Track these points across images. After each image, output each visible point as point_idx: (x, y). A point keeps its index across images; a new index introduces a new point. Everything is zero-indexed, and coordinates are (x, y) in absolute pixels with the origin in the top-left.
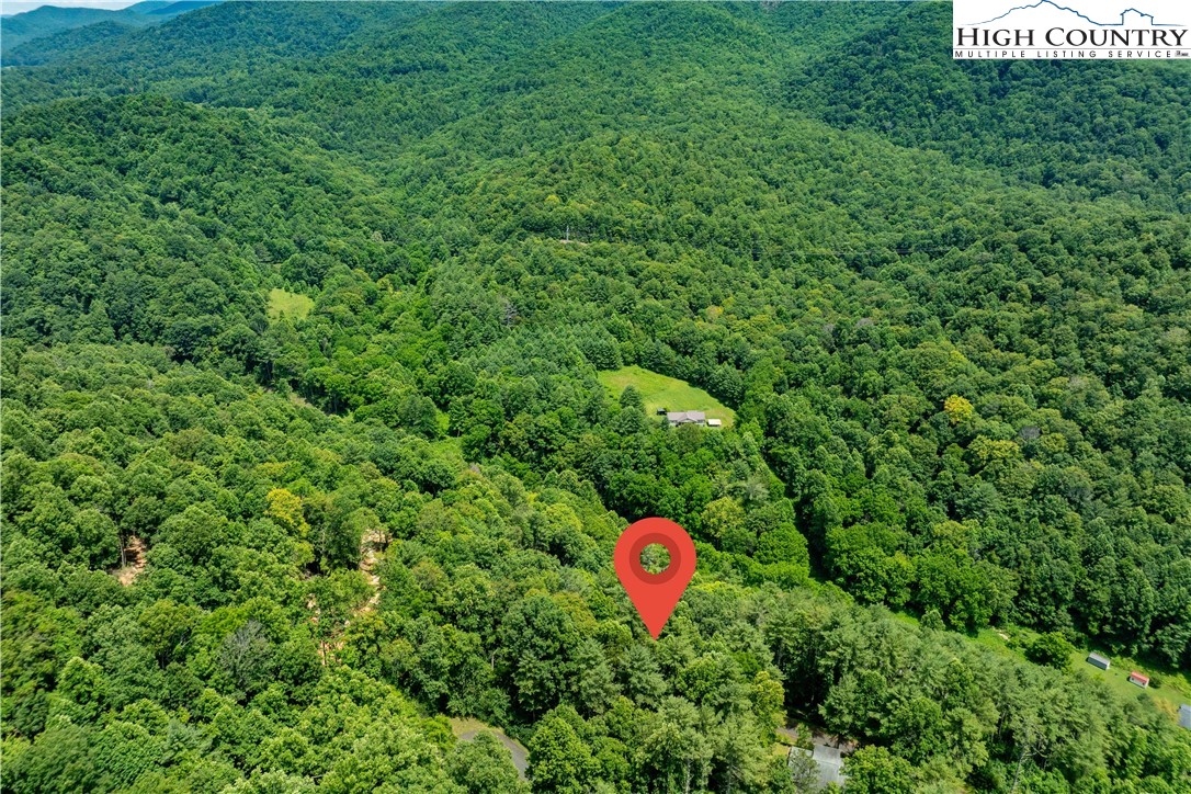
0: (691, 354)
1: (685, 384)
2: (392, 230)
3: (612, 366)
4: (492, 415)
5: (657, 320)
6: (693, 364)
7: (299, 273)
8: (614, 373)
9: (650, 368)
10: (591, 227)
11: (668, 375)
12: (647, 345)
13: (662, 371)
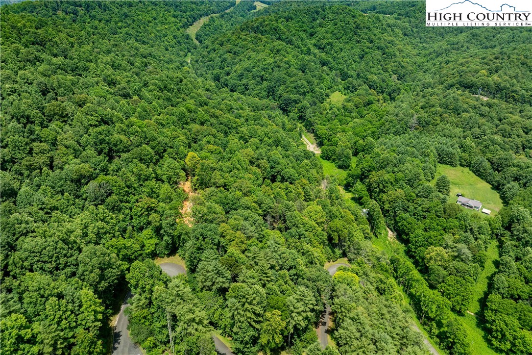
0: (499, 171)
1: (489, 186)
2: (404, 76)
3: (452, 164)
4: (370, 166)
5: (491, 147)
6: (498, 176)
7: (349, 87)
8: (451, 168)
9: (474, 172)
10: (497, 91)
11: (482, 179)
12: (478, 158)
13: (479, 175)
